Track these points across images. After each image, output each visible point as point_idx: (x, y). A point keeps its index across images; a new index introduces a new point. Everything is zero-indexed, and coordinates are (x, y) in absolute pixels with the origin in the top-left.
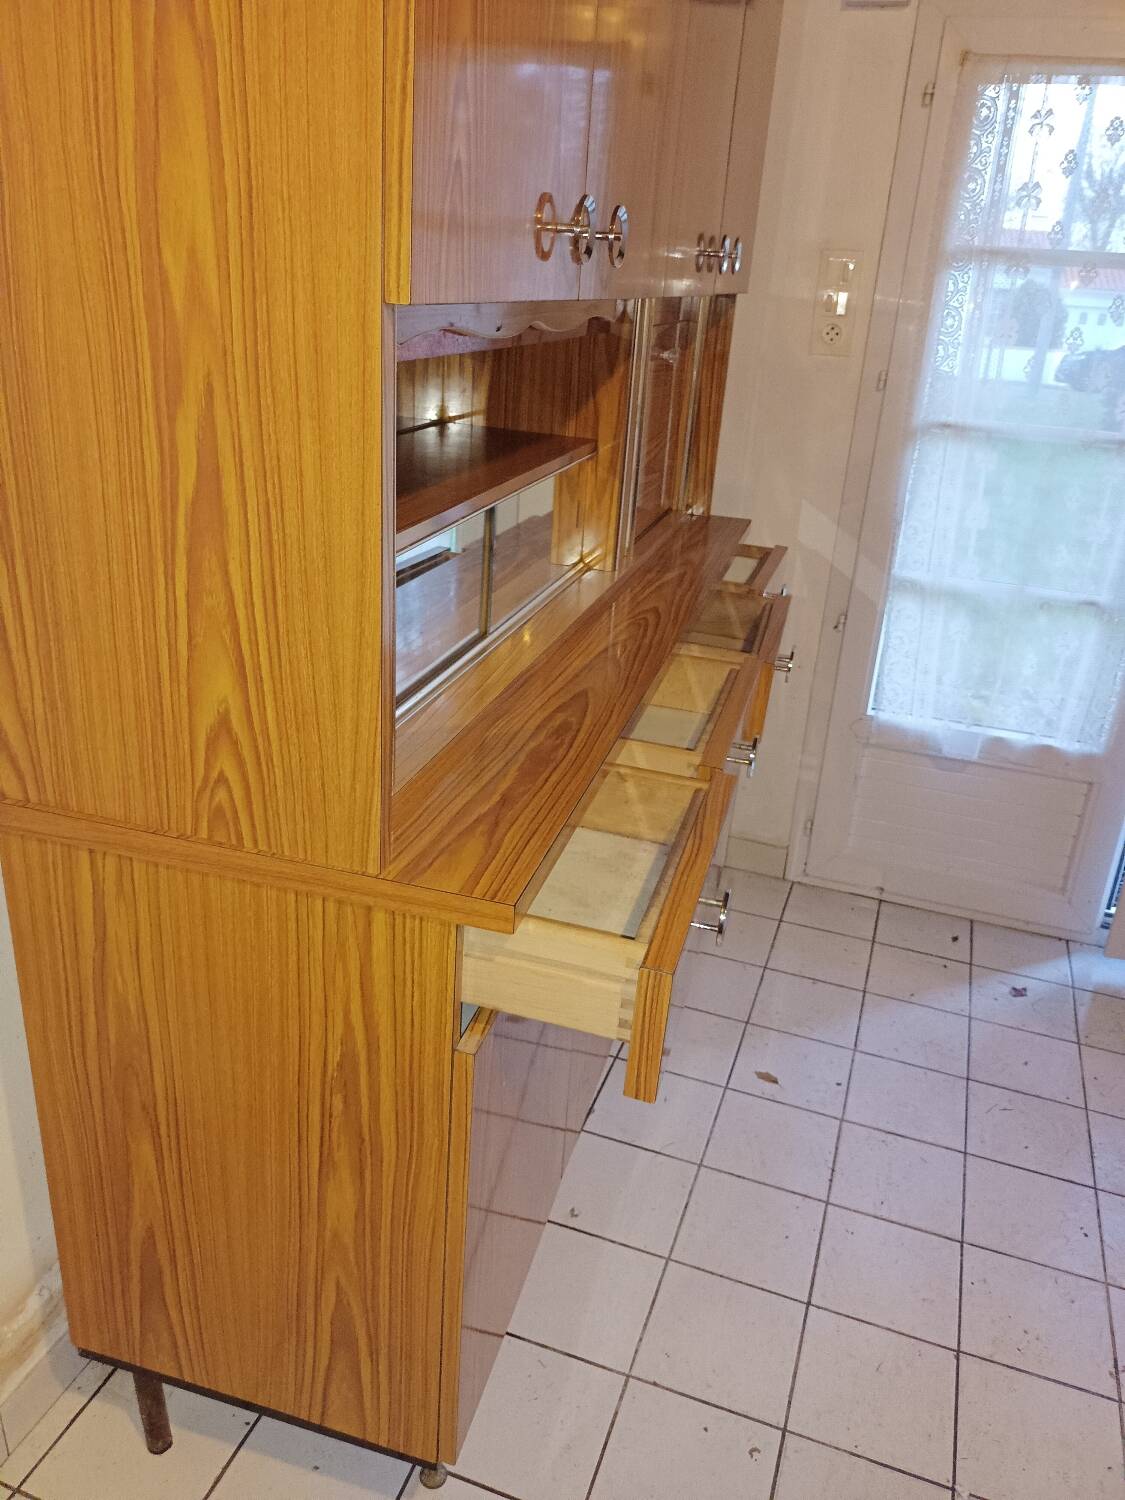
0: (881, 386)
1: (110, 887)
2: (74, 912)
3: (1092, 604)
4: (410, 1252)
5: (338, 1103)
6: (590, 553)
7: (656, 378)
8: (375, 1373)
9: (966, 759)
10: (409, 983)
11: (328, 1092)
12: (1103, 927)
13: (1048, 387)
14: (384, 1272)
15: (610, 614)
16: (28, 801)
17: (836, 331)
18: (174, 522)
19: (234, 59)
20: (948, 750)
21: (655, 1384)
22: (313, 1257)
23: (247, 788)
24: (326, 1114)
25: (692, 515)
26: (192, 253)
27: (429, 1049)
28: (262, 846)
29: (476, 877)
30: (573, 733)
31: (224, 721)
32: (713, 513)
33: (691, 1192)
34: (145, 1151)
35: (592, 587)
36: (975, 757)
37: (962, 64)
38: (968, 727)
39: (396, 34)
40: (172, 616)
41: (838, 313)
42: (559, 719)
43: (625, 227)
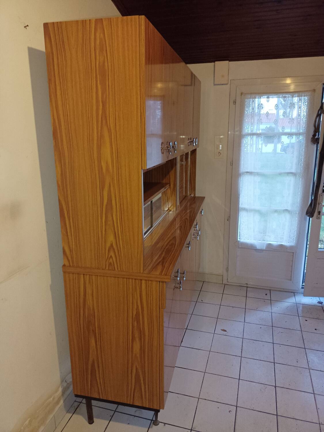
0: (232, 165)
1: (87, 282)
2: (79, 288)
3: (287, 210)
4: (152, 356)
5: (136, 324)
6: (170, 207)
7: (181, 167)
8: (145, 388)
9: (263, 249)
10: (150, 295)
11: (133, 321)
12: (302, 288)
13: (278, 153)
14: (147, 362)
15: (176, 222)
16: (70, 266)
17: (220, 153)
18: (103, 209)
19: (115, 132)
20: (258, 247)
21: (205, 399)
22: (130, 361)
23: (116, 258)
24: (133, 327)
25: (191, 197)
26: (107, 163)
27: (154, 308)
28: (119, 269)
29: (162, 272)
30: (174, 245)
31: (112, 245)
32: (196, 196)
33: (208, 357)
34: (93, 341)
35: (172, 215)
36: (264, 248)
37: (241, 96)
38: (262, 241)
39: (143, 128)
40: (102, 226)
41: (220, 149)
42: (171, 242)
43: (176, 145)
